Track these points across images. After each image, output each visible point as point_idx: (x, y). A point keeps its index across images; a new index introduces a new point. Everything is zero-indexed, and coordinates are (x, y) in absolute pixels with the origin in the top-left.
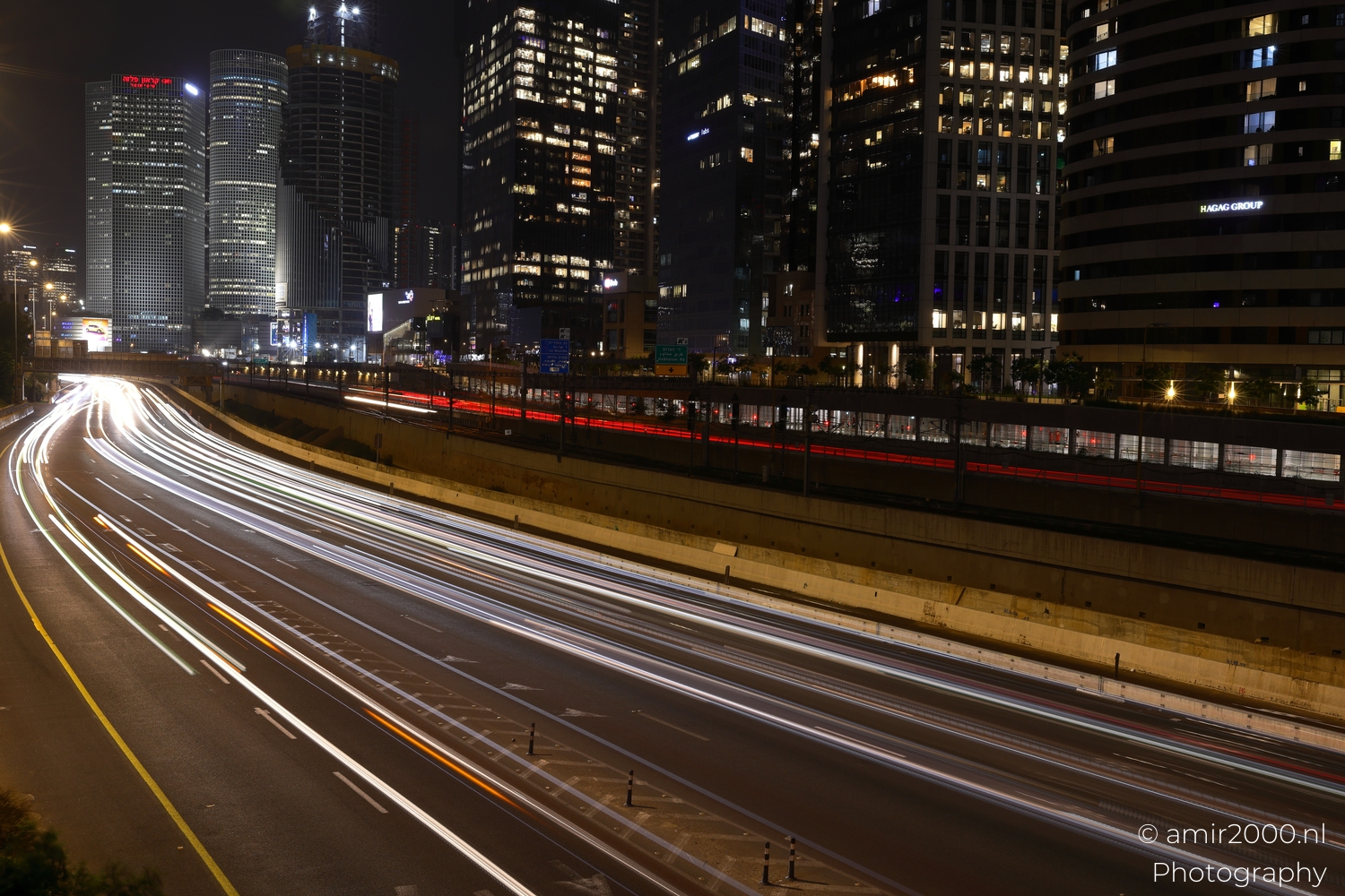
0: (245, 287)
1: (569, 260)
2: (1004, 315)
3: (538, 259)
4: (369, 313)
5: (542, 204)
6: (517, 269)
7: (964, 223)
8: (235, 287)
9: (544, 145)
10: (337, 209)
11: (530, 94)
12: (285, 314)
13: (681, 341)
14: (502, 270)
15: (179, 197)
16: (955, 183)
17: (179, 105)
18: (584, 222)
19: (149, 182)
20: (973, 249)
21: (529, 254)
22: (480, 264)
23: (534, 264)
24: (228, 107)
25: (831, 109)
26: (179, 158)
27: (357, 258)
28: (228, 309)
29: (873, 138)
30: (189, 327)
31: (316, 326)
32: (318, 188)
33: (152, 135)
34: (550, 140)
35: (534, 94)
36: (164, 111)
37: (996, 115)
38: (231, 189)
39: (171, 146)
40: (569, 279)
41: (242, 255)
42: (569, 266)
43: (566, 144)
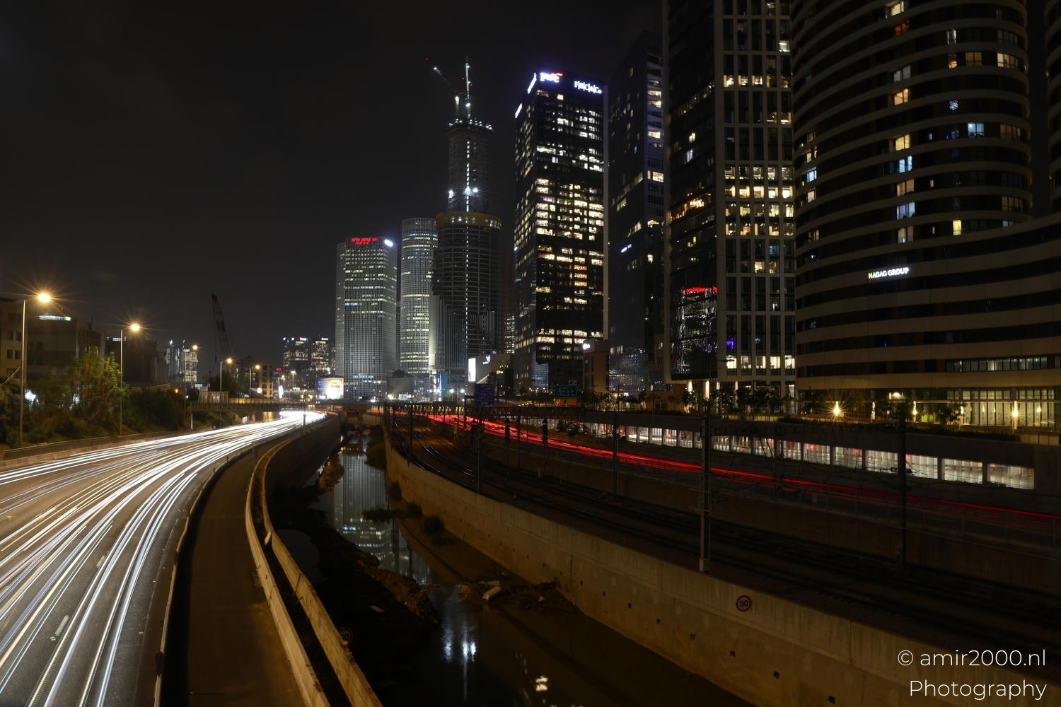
0: (420, 357)
1: (573, 333)
2: (779, 358)
3: (553, 333)
4: (469, 370)
5: (556, 298)
6: (539, 339)
7: (746, 296)
8: (414, 357)
9: (555, 262)
10: (464, 309)
11: (546, 231)
12: (435, 373)
13: (571, 383)
14: (532, 341)
15: (381, 306)
16: (738, 268)
17: (381, 252)
18: (583, 309)
19: (364, 298)
20: (754, 313)
21: (546, 330)
22: (522, 338)
23: (551, 336)
24: (411, 252)
25: (671, 225)
26: (381, 283)
27: (475, 337)
28: (410, 371)
29: (692, 242)
30: (386, 382)
31: (447, 379)
32: (452, 296)
33: (367, 271)
34: (559, 258)
35: (548, 231)
36: (373, 257)
37: (767, 221)
38: (411, 299)
39: (377, 276)
40: (573, 345)
41: (417, 338)
42: (573, 337)
43: (571, 261)
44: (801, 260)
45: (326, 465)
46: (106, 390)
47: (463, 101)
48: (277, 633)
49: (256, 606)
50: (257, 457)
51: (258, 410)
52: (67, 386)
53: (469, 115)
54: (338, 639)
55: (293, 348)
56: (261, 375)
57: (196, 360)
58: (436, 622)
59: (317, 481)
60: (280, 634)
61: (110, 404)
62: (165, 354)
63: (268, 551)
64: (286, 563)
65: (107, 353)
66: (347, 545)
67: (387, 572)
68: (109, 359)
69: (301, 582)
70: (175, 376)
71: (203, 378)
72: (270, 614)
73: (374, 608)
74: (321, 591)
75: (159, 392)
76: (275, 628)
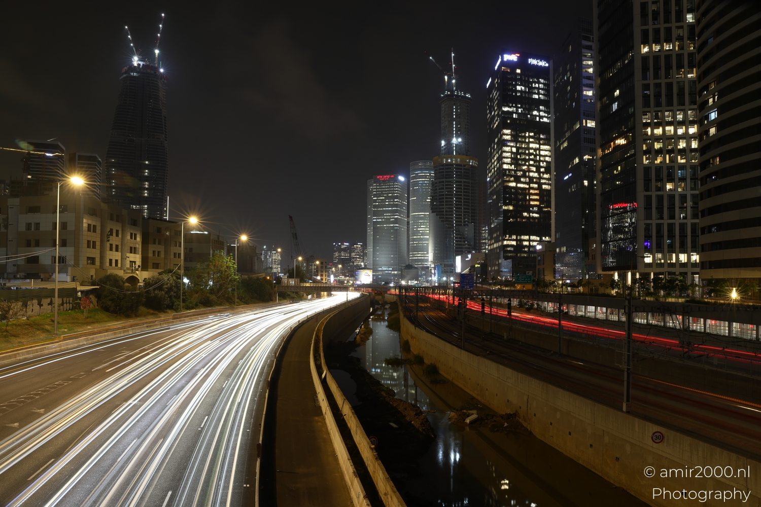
0: (423, 255)
1: (530, 238)
2: (686, 255)
3: (515, 238)
4: (456, 264)
5: (517, 213)
6: (505, 243)
7: (660, 209)
8: (419, 255)
9: (516, 188)
10: (453, 222)
11: (510, 166)
12: (433, 266)
13: (528, 273)
14: (500, 243)
15: (396, 221)
16: (654, 188)
17: (397, 185)
18: (536, 220)
19: (386, 216)
20: (666, 221)
21: (510, 236)
22: (493, 241)
23: (513, 240)
24: (416, 184)
25: (601, 158)
26: (396, 206)
27: (460, 241)
28: (416, 265)
29: (617, 170)
30: (400, 272)
31: (441, 270)
32: (445, 213)
33: (387, 198)
34: (519, 185)
35: (511, 166)
36: (391, 188)
37: (676, 152)
38: (417, 216)
39: (394, 201)
40: (530, 246)
42: (529, 240)
43: (527, 186)
44: (704, 181)
45: (361, 327)
46: (228, 277)
47: (450, 79)
48: (330, 437)
49: (317, 418)
50: (317, 321)
51: (319, 291)
52: (206, 275)
53: (455, 88)
54: (368, 443)
55: (340, 250)
56: (319, 267)
57: (279, 258)
58: (433, 436)
59: (355, 338)
60: (332, 438)
61: (230, 286)
62: (261, 254)
63: (324, 382)
64: (335, 391)
65: (228, 254)
66: (374, 382)
67: (401, 400)
68: (229, 258)
69: (345, 405)
70: (267, 268)
71: (284, 269)
72: (325, 424)
73: (392, 424)
74: (357, 410)
75: (258, 279)
76: (328, 434)
